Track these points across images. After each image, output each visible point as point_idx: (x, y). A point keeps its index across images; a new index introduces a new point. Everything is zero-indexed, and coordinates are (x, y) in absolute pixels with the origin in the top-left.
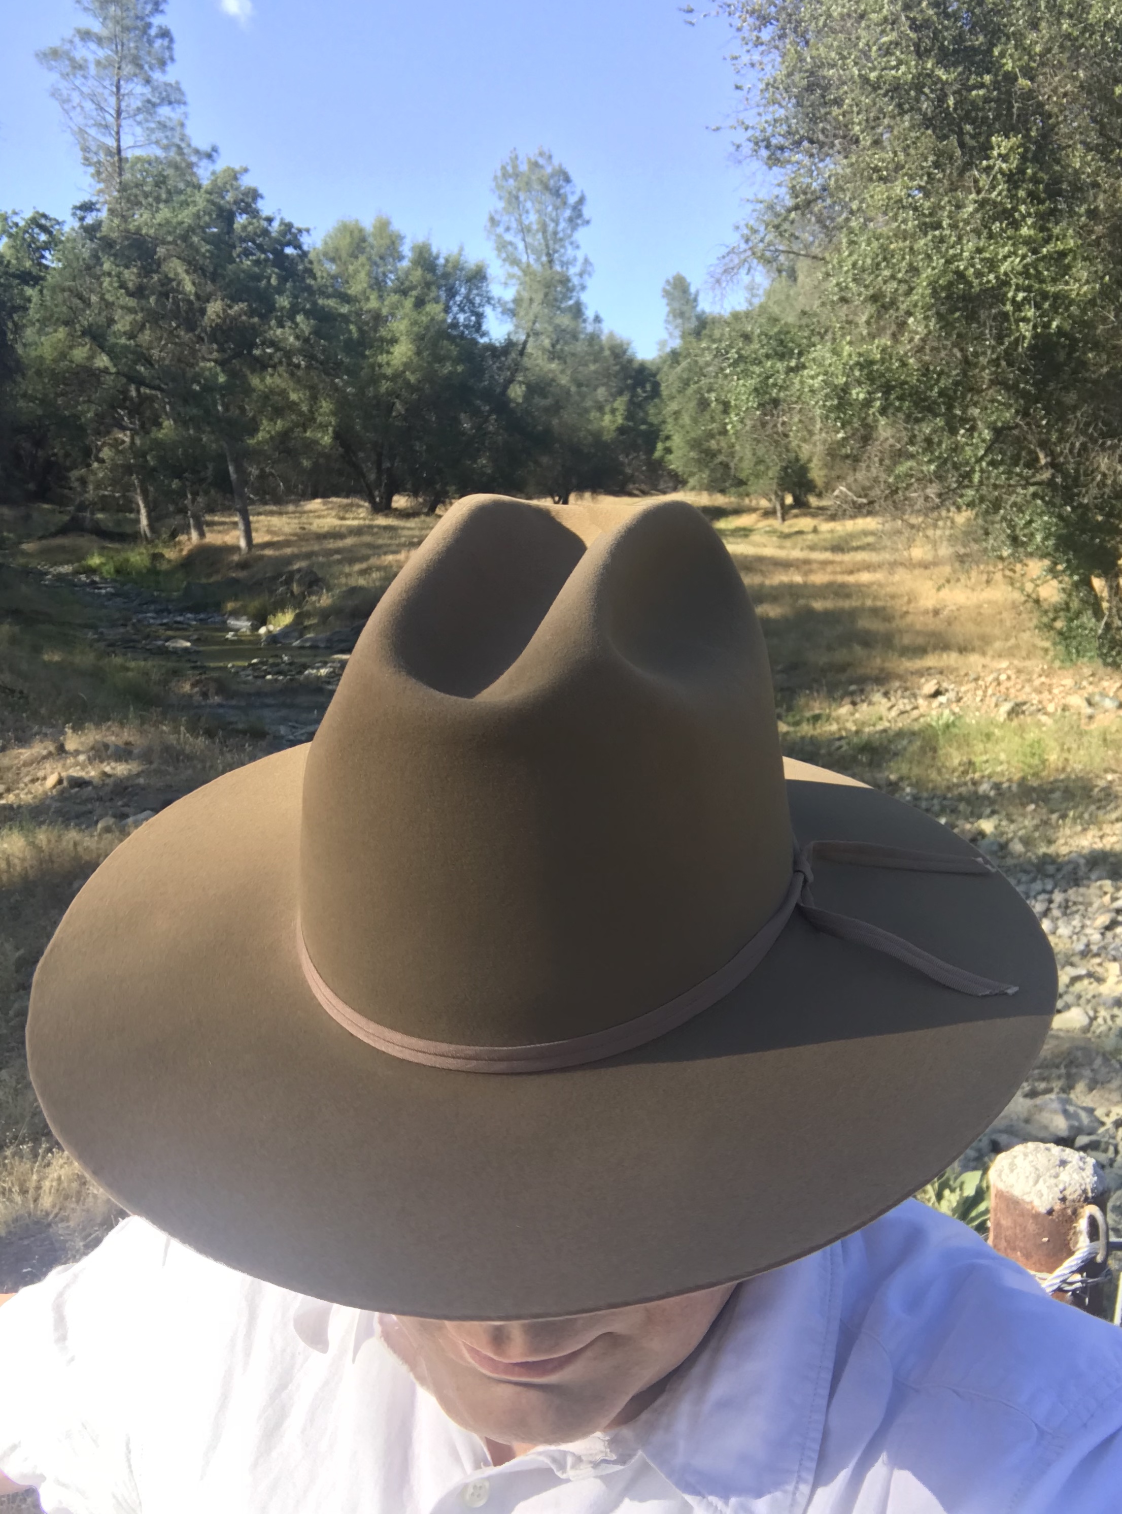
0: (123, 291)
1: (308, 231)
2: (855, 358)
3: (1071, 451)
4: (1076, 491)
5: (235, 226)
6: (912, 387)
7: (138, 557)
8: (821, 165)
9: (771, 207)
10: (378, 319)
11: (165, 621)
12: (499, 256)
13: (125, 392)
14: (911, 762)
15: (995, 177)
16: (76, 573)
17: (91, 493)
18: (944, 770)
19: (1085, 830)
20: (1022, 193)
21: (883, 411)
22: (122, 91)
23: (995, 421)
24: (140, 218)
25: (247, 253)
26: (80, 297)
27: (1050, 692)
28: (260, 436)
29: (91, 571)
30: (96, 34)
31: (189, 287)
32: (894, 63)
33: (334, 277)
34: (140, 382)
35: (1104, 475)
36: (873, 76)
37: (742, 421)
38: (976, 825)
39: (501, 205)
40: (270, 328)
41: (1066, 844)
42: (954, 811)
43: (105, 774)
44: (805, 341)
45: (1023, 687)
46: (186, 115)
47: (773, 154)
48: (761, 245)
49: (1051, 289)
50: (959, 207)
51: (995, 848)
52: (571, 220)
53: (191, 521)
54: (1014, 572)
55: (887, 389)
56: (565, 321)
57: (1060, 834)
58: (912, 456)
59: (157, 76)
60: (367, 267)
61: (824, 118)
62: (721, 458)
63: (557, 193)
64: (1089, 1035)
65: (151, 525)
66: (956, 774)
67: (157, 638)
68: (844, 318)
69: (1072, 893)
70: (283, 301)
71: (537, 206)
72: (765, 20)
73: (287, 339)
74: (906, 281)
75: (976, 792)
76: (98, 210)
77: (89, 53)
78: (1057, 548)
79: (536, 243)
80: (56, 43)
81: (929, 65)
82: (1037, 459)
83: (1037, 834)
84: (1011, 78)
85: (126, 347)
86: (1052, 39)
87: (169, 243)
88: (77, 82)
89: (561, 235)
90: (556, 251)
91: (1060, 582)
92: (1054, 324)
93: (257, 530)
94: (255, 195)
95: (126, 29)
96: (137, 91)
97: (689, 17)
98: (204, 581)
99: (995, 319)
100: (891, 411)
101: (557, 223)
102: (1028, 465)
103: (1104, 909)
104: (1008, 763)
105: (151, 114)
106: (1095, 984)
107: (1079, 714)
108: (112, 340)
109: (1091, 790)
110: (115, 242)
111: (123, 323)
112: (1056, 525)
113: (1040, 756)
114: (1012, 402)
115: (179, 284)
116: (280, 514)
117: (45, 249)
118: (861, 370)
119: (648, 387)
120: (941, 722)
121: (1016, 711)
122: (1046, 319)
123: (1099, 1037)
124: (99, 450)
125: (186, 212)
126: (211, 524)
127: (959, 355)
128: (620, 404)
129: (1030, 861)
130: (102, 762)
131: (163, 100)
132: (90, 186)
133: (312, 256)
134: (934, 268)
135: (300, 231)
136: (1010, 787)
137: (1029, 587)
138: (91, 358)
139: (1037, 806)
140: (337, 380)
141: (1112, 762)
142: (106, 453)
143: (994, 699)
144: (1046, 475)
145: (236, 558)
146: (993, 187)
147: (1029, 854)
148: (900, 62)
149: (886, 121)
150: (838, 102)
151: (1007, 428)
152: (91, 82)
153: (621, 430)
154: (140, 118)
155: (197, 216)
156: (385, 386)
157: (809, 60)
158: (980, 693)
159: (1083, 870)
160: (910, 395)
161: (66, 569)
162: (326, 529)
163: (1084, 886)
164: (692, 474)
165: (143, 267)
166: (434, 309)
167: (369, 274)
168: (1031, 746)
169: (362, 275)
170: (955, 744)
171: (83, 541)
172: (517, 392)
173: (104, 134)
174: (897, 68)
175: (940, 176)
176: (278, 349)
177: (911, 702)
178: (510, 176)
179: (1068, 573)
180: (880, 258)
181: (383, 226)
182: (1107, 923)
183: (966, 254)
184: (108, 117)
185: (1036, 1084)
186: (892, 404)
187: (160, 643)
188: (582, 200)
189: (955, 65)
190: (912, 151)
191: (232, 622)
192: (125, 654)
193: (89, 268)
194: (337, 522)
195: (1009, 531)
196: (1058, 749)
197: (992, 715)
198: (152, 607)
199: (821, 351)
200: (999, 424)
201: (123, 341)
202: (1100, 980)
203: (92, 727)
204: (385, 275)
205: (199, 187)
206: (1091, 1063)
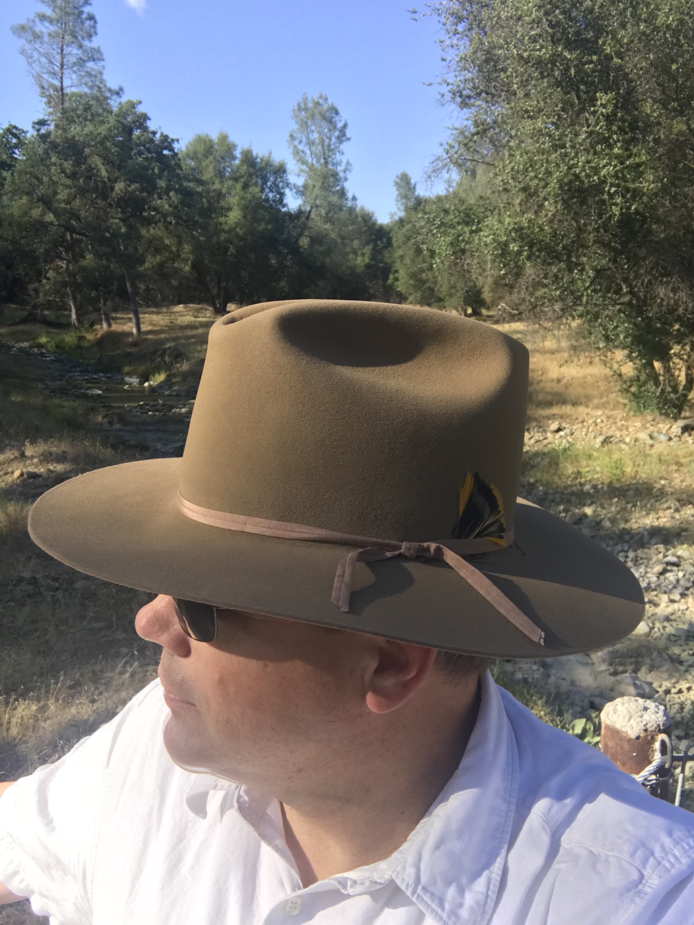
0: (63, 175)
1: (178, 140)
2: (512, 226)
3: (642, 284)
4: (644, 308)
5: (133, 137)
6: (546, 244)
7: (69, 338)
8: (493, 108)
9: (462, 133)
10: (220, 195)
11: (86, 378)
12: (294, 158)
13: (63, 237)
14: (543, 472)
15: (598, 117)
16: (31, 347)
17: (41, 299)
18: (563, 477)
19: (648, 514)
20: (614, 128)
21: (529, 258)
22: (65, 52)
23: (597, 265)
24: (75, 130)
25: (140, 153)
26: (37, 179)
27: (627, 430)
28: (147, 265)
29: (41, 346)
30: (49, 17)
31: (104, 173)
32: (538, 47)
33: (193, 169)
34: (73, 230)
35: (662, 299)
36: (525, 54)
37: (442, 262)
38: (582, 510)
39: (296, 127)
40: (154, 199)
41: (636, 522)
42: (569, 501)
43: (50, 471)
44: (481, 214)
45: (611, 427)
46: (103, 67)
47: (464, 100)
48: (456, 155)
49: (631, 186)
50: (576, 135)
51: (593, 524)
52: (338, 138)
53: (103, 316)
54: (606, 357)
55: (531, 245)
56: (334, 199)
57: (633, 516)
58: (545, 286)
59: (86, 43)
60: (214, 164)
61: (495, 80)
62: (428, 285)
63: (330, 121)
64: (650, 638)
65: (78, 319)
66: (570, 479)
67: (81, 388)
68: (506, 201)
69: (639, 552)
70: (162, 183)
71: (318, 129)
72: (460, 19)
73: (163, 206)
74: (543, 180)
75: (582, 490)
76: (48, 125)
77: (43, 28)
78: (632, 343)
79: (318, 151)
80: (23, 21)
81: (560, 49)
82: (621, 289)
83: (619, 516)
84: (609, 58)
85: (64, 209)
86: (634, 35)
87: (92, 146)
88: (37, 46)
89: (333, 147)
90: (329, 157)
91: (634, 364)
92: (633, 207)
93: (143, 323)
94: (145, 117)
95: (68, 14)
96: (73, 52)
97: (415, 16)
98: (110, 353)
99: (597, 203)
100: (533, 258)
101: (330, 139)
102: (616, 293)
103: (659, 562)
104: (602, 473)
105: (82, 67)
106: (653, 607)
107: (645, 444)
108: (56, 205)
109: (652, 490)
110: (59, 145)
111: (63, 194)
112: (632, 329)
113: (621, 469)
114: (607, 254)
115: (98, 171)
116: (158, 313)
117: (15, 148)
118: (516, 233)
119: (385, 240)
120: (561, 447)
121: (607, 441)
122: (628, 204)
123: (655, 639)
124: (47, 272)
125: (103, 127)
126: (115, 319)
127: (575, 225)
128: (368, 250)
129: (614, 532)
130: (48, 463)
131: (89, 58)
132: (44, 109)
133: (180, 156)
134: (561, 172)
135: (173, 140)
136: (602, 487)
137: (615, 366)
138: (43, 215)
139: (619, 499)
140: (194, 232)
141: (664, 473)
142: (51, 274)
143: (593, 434)
144: (627, 299)
145: (130, 340)
146: (597, 124)
147: (614, 528)
148: (542, 47)
149: (533, 82)
150: (504, 70)
151: (603, 269)
152: (45, 45)
153: (368, 266)
154: (75, 69)
155: (110, 130)
156: (223, 236)
157: (486, 44)
158: (585, 430)
159: (647, 538)
160: (545, 249)
161: (25, 345)
162: (186, 323)
163: (647, 548)
164: (411, 294)
165: (76, 161)
166: (254, 190)
167: (215, 168)
168: (616, 463)
169: (211, 168)
170: (570, 461)
171: (37, 328)
172: (304, 242)
173: (53, 78)
174: (540, 50)
175: (565, 116)
176: (158, 212)
177: (542, 435)
178: (303, 110)
179: (639, 358)
180: (528, 165)
181: (224, 138)
182: (661, 570)
183: (580, 164)
184: (56, 68)
185: (617, 668)
186: (534, 254)
187: (83, 391)
188: (345, 126)
189: (575, 49)
190: (548, 101)
191: (127, 379)
192: (61, 398)
193: (42, 160)
194: (193, 319)
195: (604, 332)
196: (632, 464)
197: (592, 443)
198: (78, 369)
199: (492, 221)
200: (599, 267)
201: (63, 205)
202: (656, 605)
203: (42, 442)
204: (224, 168)
205: (111, 112)
206: (650, 655)
